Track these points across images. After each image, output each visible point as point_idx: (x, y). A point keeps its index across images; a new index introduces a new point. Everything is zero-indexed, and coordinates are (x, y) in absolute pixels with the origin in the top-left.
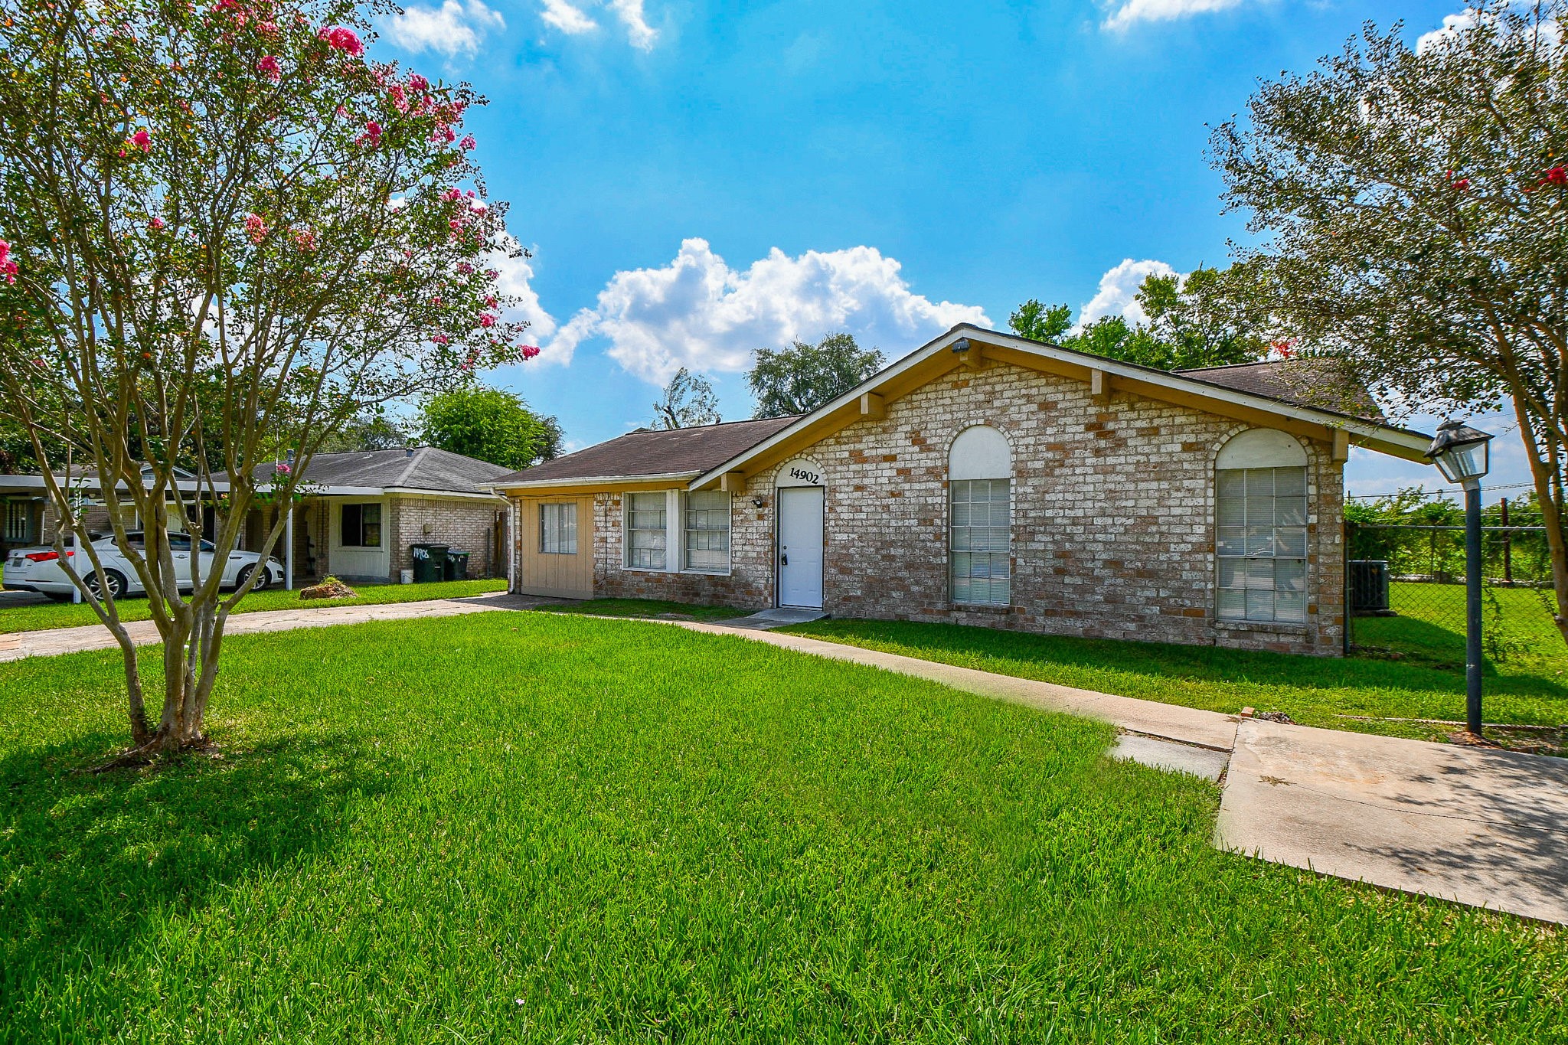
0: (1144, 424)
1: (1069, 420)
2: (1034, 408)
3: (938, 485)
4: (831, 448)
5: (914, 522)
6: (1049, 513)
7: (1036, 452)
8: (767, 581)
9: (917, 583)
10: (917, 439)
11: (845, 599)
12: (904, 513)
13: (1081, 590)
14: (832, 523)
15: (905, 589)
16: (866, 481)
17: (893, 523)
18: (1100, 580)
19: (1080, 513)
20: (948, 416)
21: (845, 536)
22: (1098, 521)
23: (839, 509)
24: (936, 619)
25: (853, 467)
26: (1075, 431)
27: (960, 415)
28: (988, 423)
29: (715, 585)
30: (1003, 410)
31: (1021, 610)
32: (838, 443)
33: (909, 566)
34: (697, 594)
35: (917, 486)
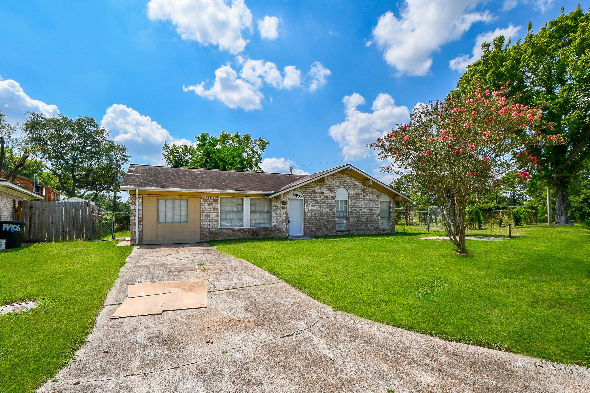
0: (370, 191)
1: (359, 188)
2: (353, 185)
3: (334, 201)
4: (306, 188)
5: (328, 210)
6: (356, 208)
7: (353, 195)
8: (286, 228)
9: (329, 225)
10: (329, 189)
11: (311, 231)
12: (326, 208)
13: (361, 225)
14: (307, 210)
15: (327, 227)
16: (316, 199)
17: (323, 210)
18: (364, 222)
19: (361, 208)
20: (336, 184)
21: (311, 214)
22: (364, 210)
23: (309, 206)
24: (334, 234)
25: (313, 194)
26: (360, 191)
27: (338, 184)
28: (344, 187)
29: (266, 231)
30: (347, 184)
31: (351, 230)
32: (308, 187)
33: (328, 221)
34: (258, 235)
35: (329, 201)
